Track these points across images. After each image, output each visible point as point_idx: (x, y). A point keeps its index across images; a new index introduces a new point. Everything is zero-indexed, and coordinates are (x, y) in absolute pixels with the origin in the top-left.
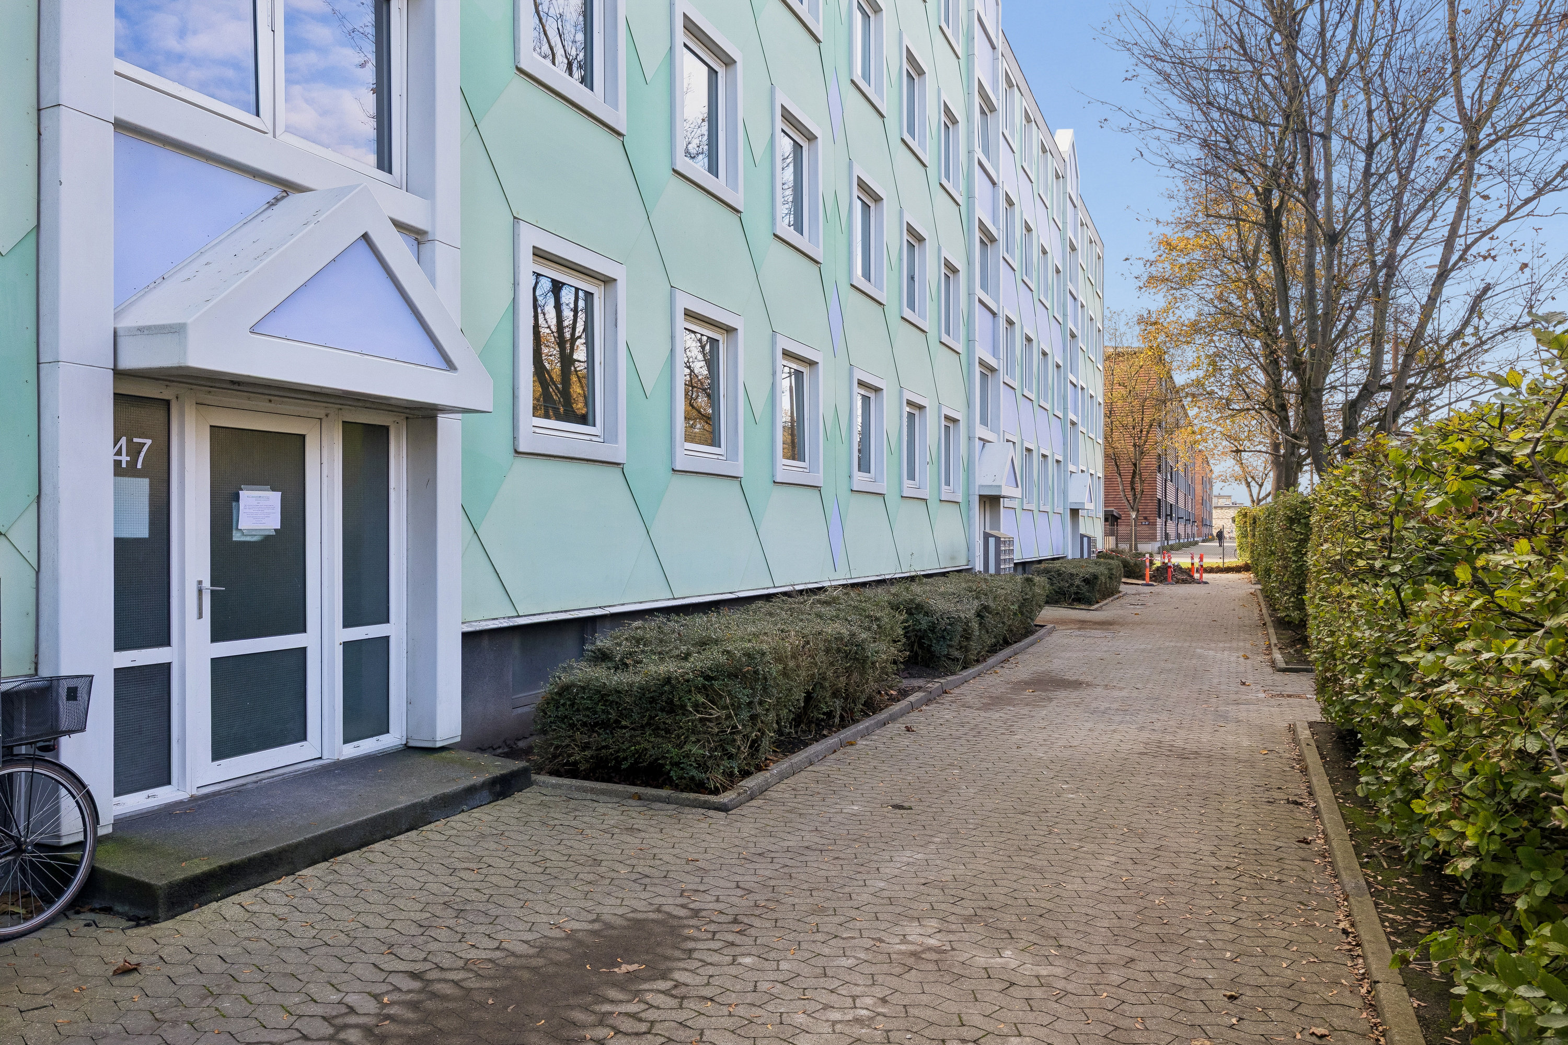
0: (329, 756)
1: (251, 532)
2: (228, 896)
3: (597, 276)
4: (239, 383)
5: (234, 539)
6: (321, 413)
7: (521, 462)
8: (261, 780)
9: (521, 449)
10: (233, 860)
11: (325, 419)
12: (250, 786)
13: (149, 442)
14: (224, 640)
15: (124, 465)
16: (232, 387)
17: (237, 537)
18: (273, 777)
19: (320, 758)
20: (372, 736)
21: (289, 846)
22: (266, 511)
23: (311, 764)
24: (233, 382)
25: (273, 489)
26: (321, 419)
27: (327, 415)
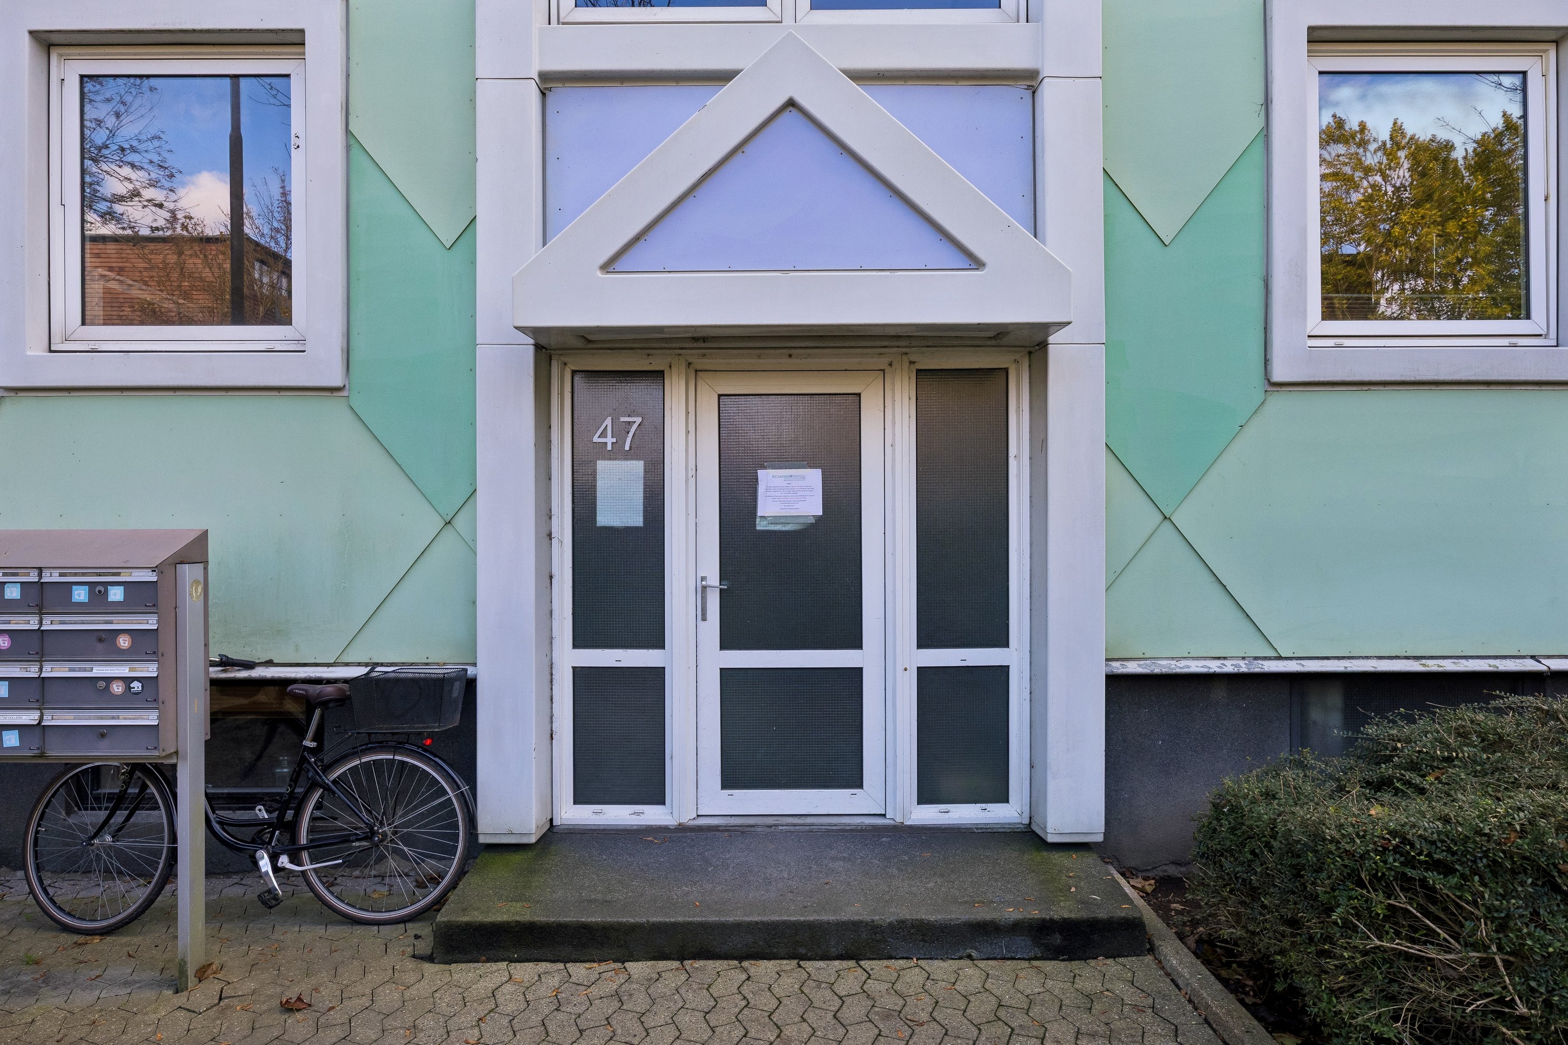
0: (896, 816)
1: (776, 520)
2: (528, 961)
3: (1530, 36)
4: (704, 339)
5: (758, 528)
6: (882, 363)
7: (1280, 402)
8: (776, 825)
9: (1277, 377)
10: (536, 919)
11: (888, 369)
12: (759, 829)
13: (638, 420)
14: (740, 649)
15: (609, 448)
16: (695, 345)
17: (761, 526)
18: (795, 825)
19: (884, 815)
20: (976, 802)
21: (620, 924)
22: (800, 493)
23: (857, 820)
24: (695, 339)
25: (811, 466)
26: (883, 370)
27: (890, 365)
